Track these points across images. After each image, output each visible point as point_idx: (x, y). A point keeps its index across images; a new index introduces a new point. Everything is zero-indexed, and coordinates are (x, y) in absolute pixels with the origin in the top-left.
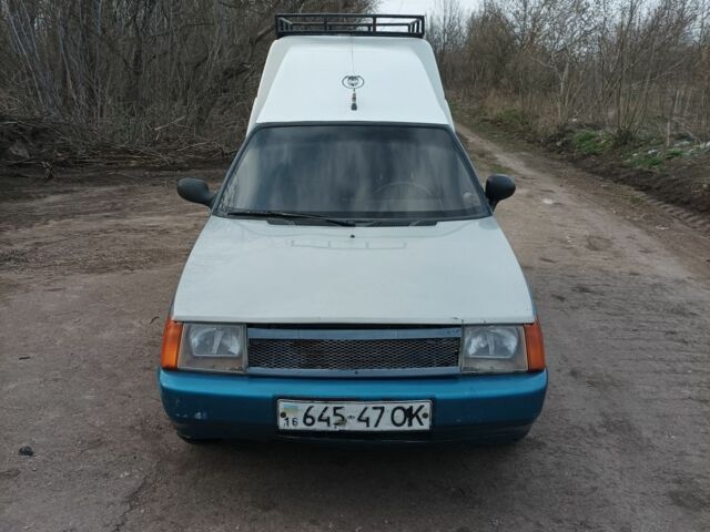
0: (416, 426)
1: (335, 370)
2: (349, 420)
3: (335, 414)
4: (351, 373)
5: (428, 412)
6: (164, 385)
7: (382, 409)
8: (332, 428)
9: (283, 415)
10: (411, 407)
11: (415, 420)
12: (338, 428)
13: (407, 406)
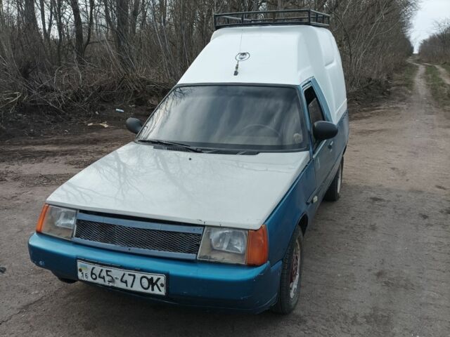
0: (156, 291)
1: (118, 246)
2: (116, 280)
3: (108, 275)
4: (126, 249)
5: (163, 283)
6: (30, 243)
7: (134, 276)
8: (107, 284)
9: (81, 270)
10: (152, 278)
11: (155, 287)
12: (111, 284)
13: (149, 277)
